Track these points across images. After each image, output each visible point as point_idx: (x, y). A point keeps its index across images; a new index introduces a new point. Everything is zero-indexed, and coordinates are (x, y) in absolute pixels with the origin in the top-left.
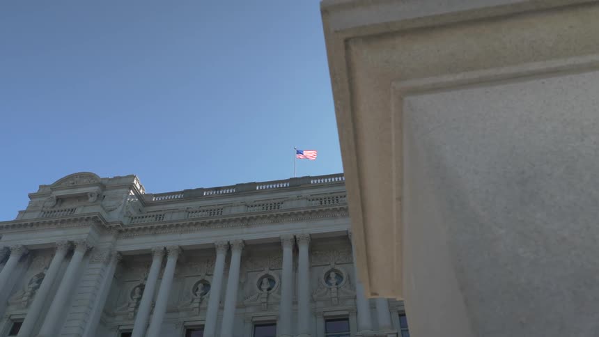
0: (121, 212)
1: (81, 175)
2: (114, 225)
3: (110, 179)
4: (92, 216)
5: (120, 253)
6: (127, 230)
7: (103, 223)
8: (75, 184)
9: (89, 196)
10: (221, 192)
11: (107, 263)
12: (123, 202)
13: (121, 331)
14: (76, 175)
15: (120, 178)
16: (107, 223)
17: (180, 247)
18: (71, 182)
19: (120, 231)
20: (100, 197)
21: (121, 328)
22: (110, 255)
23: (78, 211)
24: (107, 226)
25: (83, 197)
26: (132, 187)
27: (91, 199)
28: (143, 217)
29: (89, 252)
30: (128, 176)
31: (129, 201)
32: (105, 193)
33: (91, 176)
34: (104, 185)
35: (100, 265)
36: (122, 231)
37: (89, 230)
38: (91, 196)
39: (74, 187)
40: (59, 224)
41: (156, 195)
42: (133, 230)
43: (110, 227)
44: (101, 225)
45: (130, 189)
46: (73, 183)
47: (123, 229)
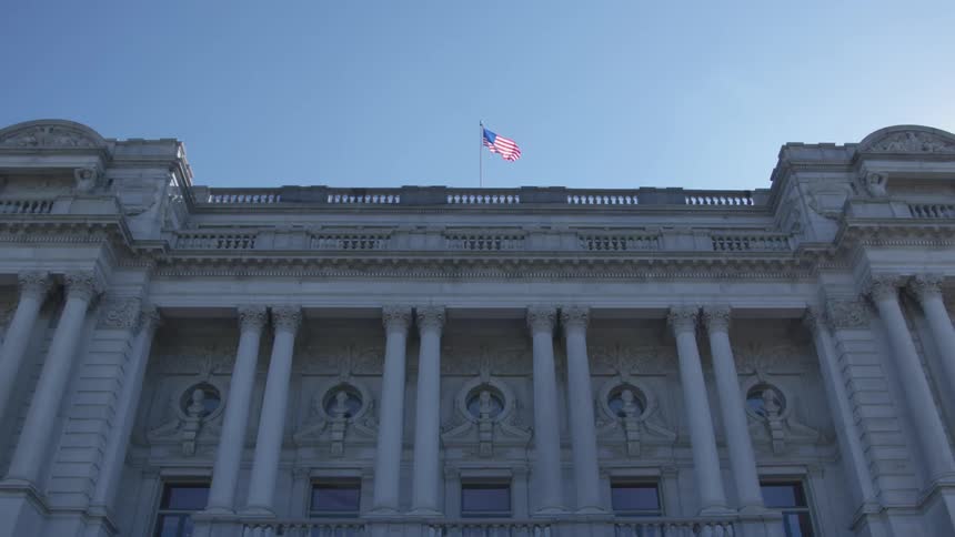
0: (157, 221)
1: (54, 127)
2: (149, 248)
3: (117, 144)
4: (105, 223)
5: (160, 310)
6: (176, 262)
7: (126, 241)
8: (40, 146)
9: (77, 176)
10: (368, 199)
11: (136, 332)
12: (157, 197)
13: (163, 478)
14: (39, 125)
15: (144, 142)
16: (133, 242)
17: (303, 310)
18: (28, 139)
19: (161, 264)
20: (104, 183)
21: (165, 472)
22: (141, 315)
23: (62, 208)
24: (134, 249)
25: (66, 177)
26: (174, 165)
27: (83, 185)
28: (188, 237)
29: (97, 302)
30: (163, 142)
31: (170, 198)
32: (112, 173)
33: (77, 130)
34: (108, 155)
35: (124, 334)
36: (165, 262)
37: (96, 252)
38: (82, 176)
39: (40, 153)
40: (21, 232)
41: (215, 192)
42: (191, 262)
43: (140, 251)
44: (121, 245)
45: (171, 170)
46: (35, 143)
47: (169, 259)
